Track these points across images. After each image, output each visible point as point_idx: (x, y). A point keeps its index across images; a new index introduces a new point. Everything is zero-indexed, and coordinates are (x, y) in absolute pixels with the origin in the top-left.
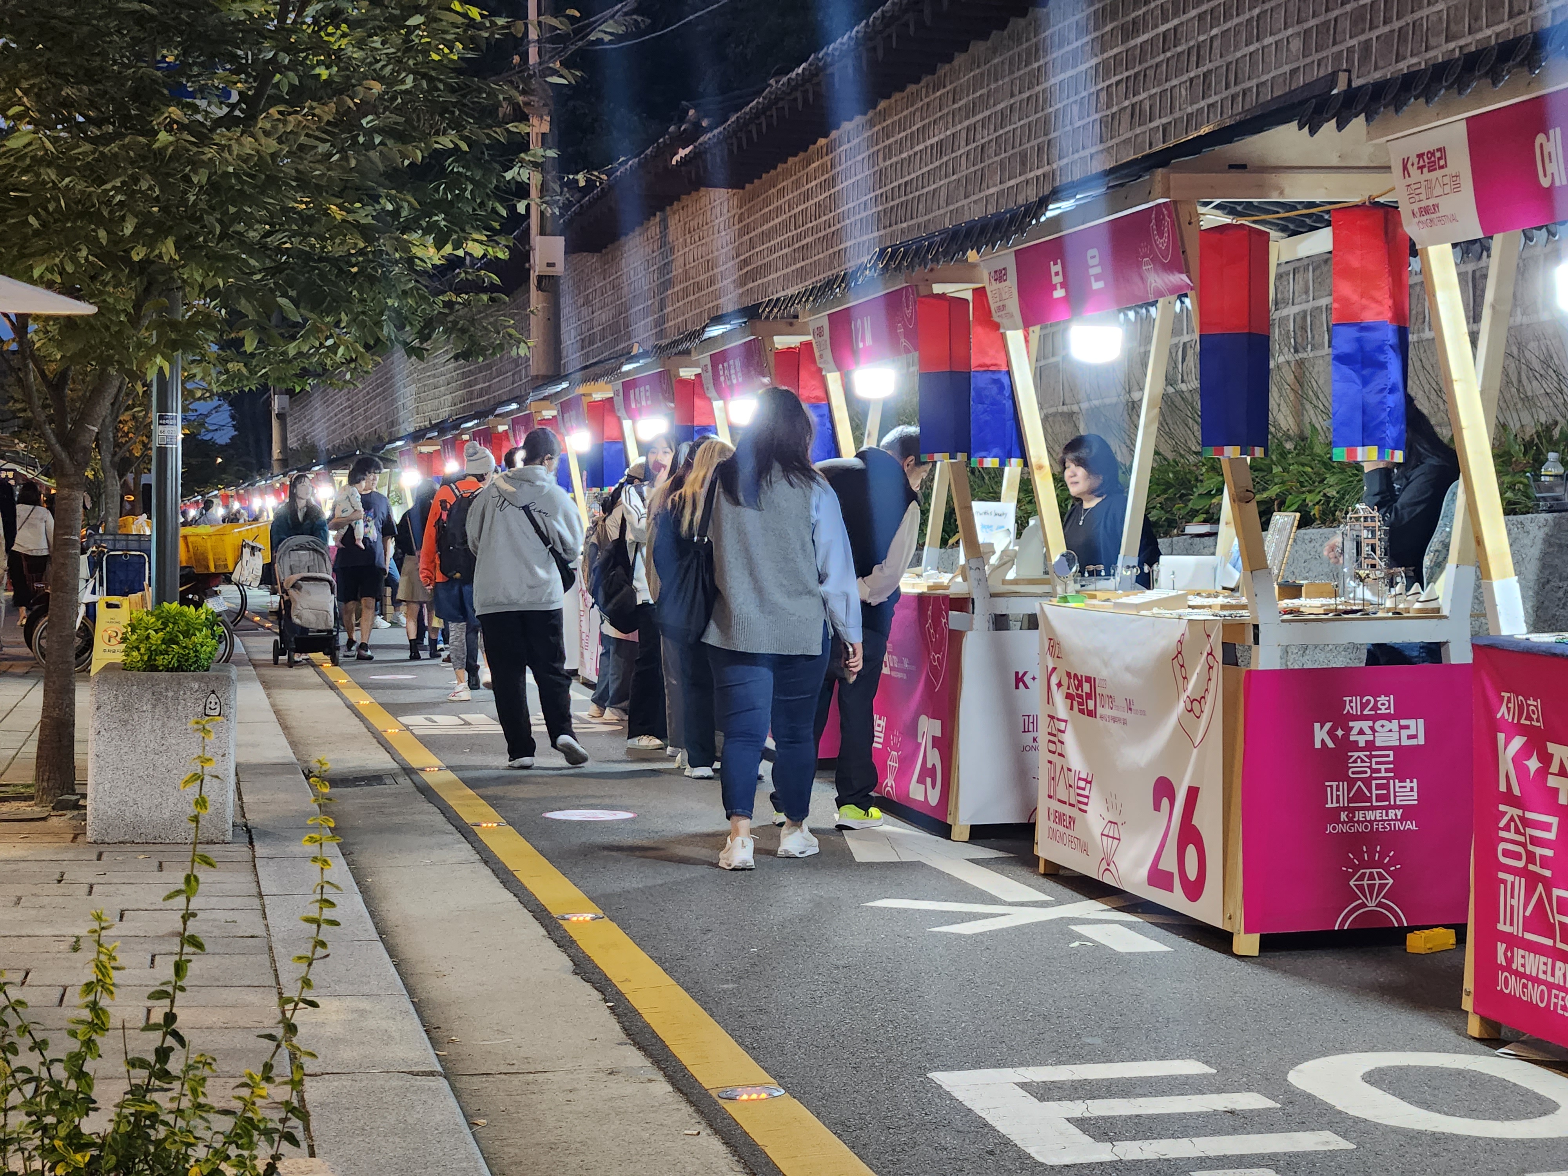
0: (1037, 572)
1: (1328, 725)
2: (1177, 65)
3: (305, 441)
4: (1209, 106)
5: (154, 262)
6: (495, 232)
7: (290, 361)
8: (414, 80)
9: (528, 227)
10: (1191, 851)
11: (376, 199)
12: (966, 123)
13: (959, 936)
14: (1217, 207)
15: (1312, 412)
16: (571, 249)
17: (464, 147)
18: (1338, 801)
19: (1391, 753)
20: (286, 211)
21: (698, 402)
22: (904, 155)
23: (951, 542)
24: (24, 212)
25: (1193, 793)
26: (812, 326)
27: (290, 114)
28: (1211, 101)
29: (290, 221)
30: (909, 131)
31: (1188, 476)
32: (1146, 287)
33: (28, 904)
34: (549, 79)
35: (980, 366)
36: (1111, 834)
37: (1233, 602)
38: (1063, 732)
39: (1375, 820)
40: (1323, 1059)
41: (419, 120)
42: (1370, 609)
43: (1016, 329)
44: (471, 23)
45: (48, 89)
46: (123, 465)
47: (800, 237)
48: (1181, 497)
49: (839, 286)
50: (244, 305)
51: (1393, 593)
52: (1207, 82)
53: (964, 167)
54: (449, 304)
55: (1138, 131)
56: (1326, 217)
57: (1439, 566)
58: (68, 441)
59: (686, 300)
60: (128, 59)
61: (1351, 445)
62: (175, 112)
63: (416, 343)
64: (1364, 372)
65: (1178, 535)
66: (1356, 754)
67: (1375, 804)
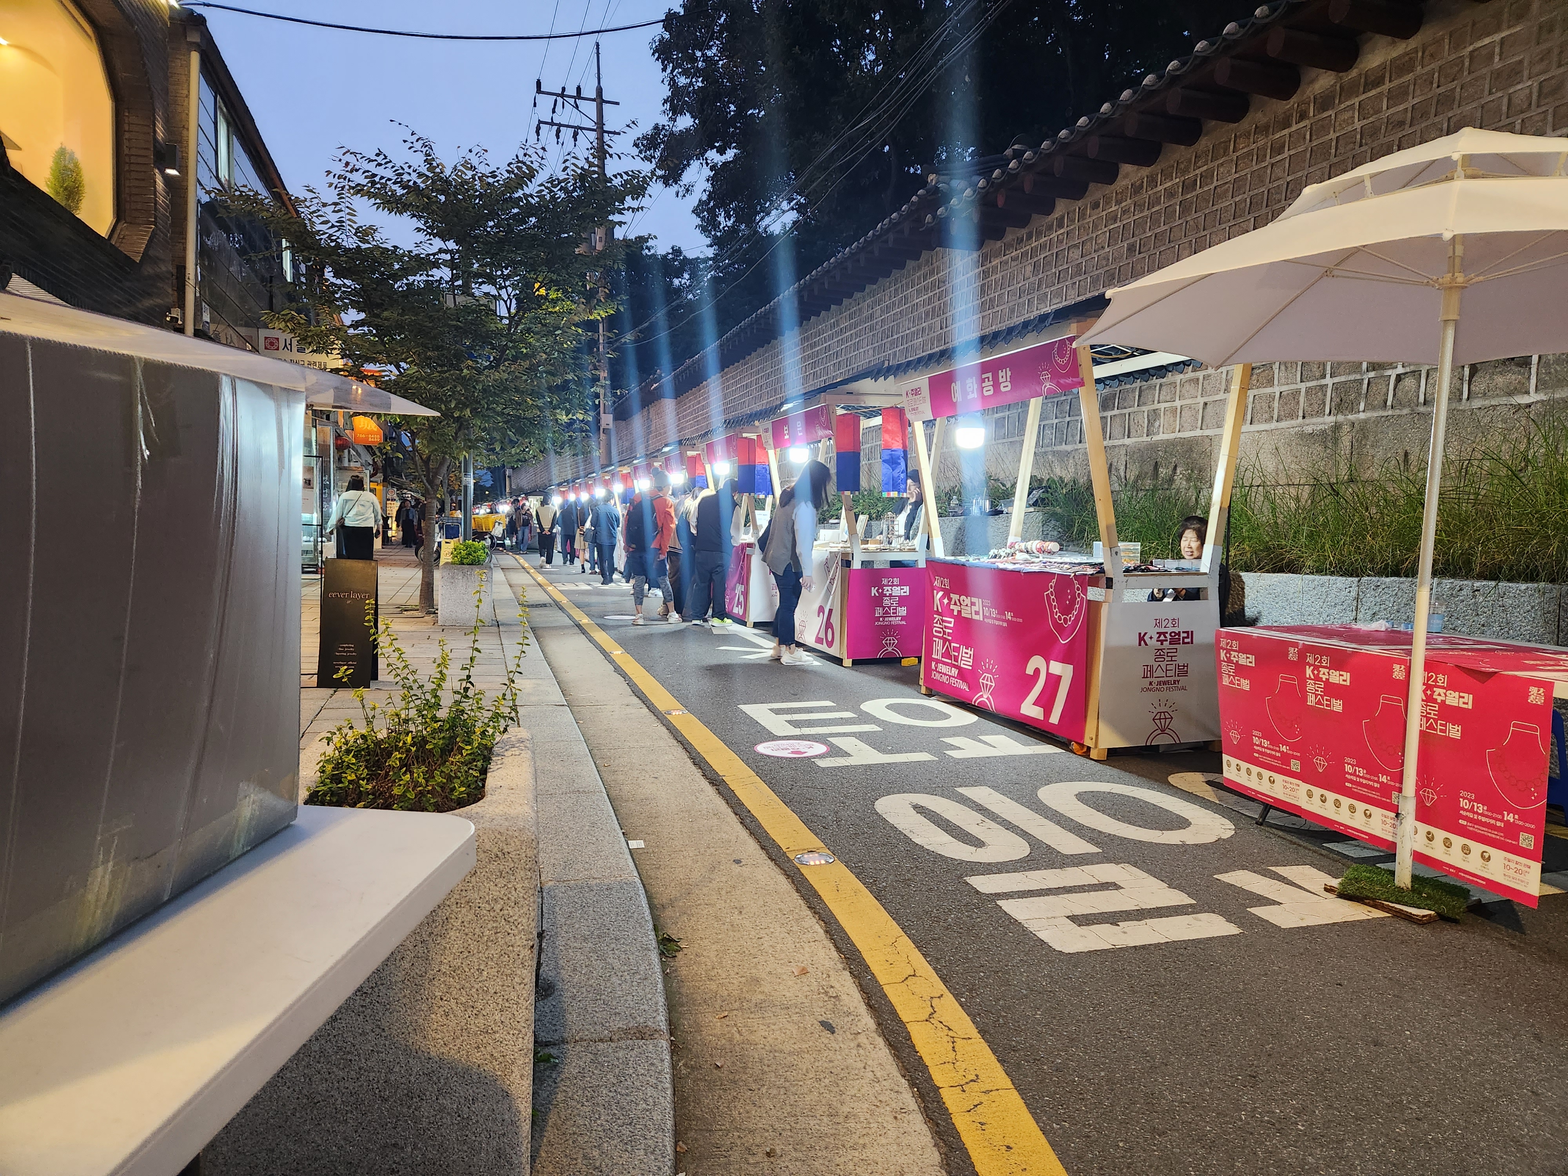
1: (877, 588)
2: (829, 358)
4: (840, 372)
9: (600, 410)
10: (830, 630)
13: (749, 659)
14: (842, 407)
16: (616, 419)
18: (879, 614)
19: (898, 598)
20: (511, 400)
25: (831, 611)
26: (700, 448)
29: (512, 404)
32: (817, 435)
35: (759, 463)
36: (802, 625)
37: (845, 545)
39: (892, 621)
40: (872, 701)
42: (892, 548)
43: (772, 450)
44: (579, 334)
46: (451, 493)
47: (697, 417)
49: (710, 434)
52: (840, 364)
53: (755, 392)
55: (815, 380)
56: (879, 412)
57: (915, 535)
58: (431, 482)
59: (656, 439)
61: (888, 491)
62: (470, 363)
64: (893, 466)
66: (886, 598)
67: (892, 615)
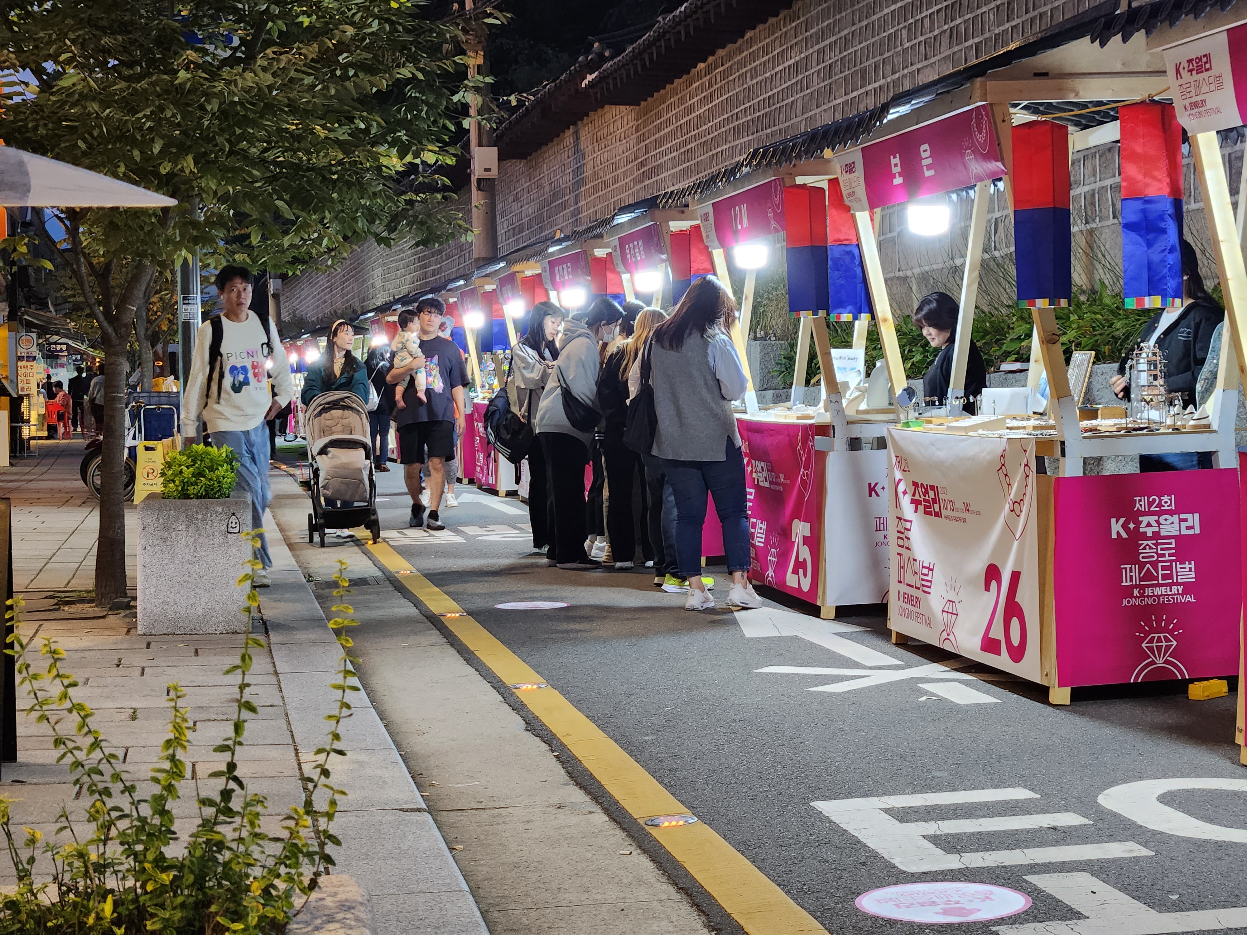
0: (883, 403)
1: (1122, 520)
3: (295, 316)
4: (1012, 27)
5: (176, 175)
6: (446, 144)
7: (283, 252)
8: (379, 24)
9: (469, 140)
10: (1015, 623)
11: (351, 120)
12: (816, 48)
13: (831, 695)
14: (1024, 108)
15: (1101, 271)
16: (503, 157)
17: (421, 76)
18: (1131, 581)
19: (1173, 541)
20: (280, 130)
21: (610, 275)
22: (767, 75)
23: (812, 381)
24: (75, 137)
25: (1016, 577)
26: (699, 213)
27: (281, 54)
28: (1014, 23)
29: (283, 139)
30: (771, 55)
31: (1002, 325)
32: (968, 174)
33: (94, 684)
34: (486, 21)
35: (836, 241)
36: (950, 611)
37: (1043, 424)
38: (909, 530)
39: (1162, 595)
40: (1125, 785)
41: (384, 56)
42: (1154, 426)
43: (863, 210)
45: (90, 38)
46: (154, 338)
47: (685, 143)
48: (996, 342)
49: (721, 180)
50: (247, 207)
51: (1172, 413)
52: (1011, 7)
53: (815, 82)
54: (410, 202)
55: (956, 49)
56: (1112, 113)
57: (1208, 390)
58: (112, 317)
59: (596, 196)
60: (152, 13)
61: (1139, 295)
62: (191, 54)
63: (385, 234)
64: (1148, 237)
65: (995, 372)
66: (1145, 543)
67: (1161, 582)
